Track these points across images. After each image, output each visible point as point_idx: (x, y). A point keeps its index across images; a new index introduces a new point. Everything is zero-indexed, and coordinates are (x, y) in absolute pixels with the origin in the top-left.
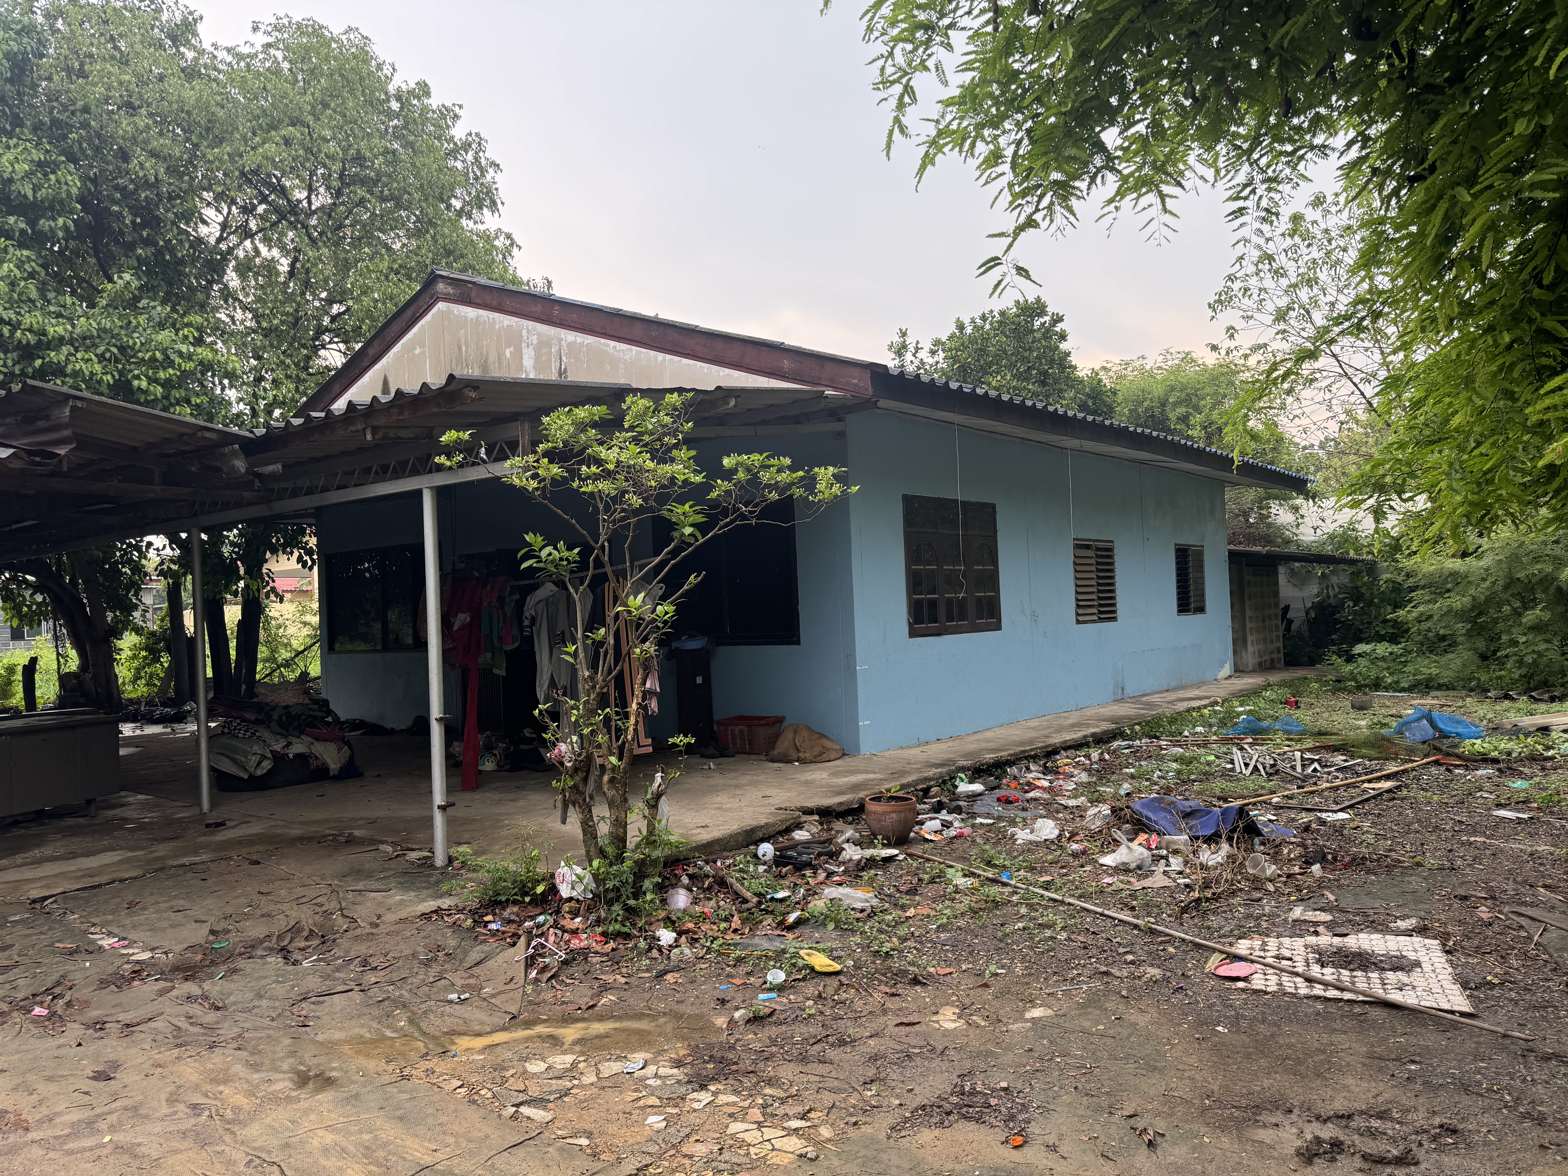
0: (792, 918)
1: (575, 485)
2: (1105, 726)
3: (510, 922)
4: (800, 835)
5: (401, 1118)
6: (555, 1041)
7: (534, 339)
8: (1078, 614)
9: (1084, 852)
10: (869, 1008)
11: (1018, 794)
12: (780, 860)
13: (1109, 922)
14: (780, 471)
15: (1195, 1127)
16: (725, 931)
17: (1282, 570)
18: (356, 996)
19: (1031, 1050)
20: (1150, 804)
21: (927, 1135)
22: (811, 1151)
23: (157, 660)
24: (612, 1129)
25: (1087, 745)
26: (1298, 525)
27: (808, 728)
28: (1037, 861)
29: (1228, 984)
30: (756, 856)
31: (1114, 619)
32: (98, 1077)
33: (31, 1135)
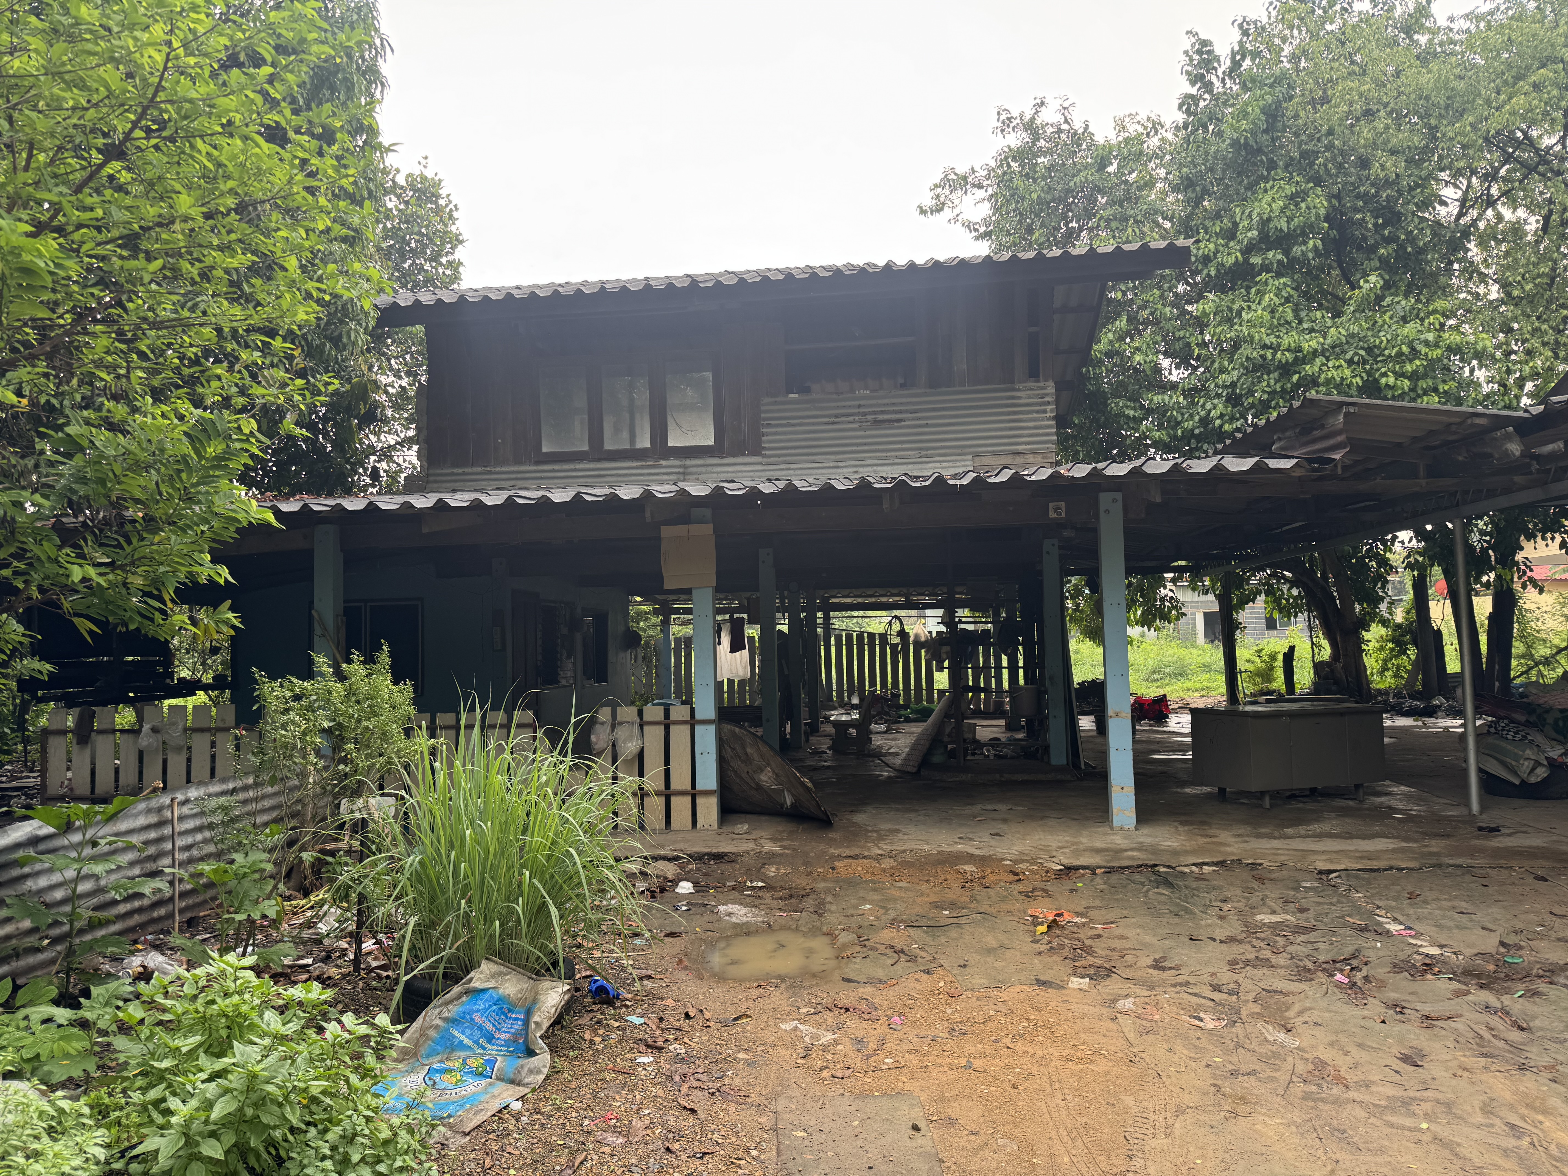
23: (1404, 652)
32: (1406, 1059)
33: (1352, 1094)
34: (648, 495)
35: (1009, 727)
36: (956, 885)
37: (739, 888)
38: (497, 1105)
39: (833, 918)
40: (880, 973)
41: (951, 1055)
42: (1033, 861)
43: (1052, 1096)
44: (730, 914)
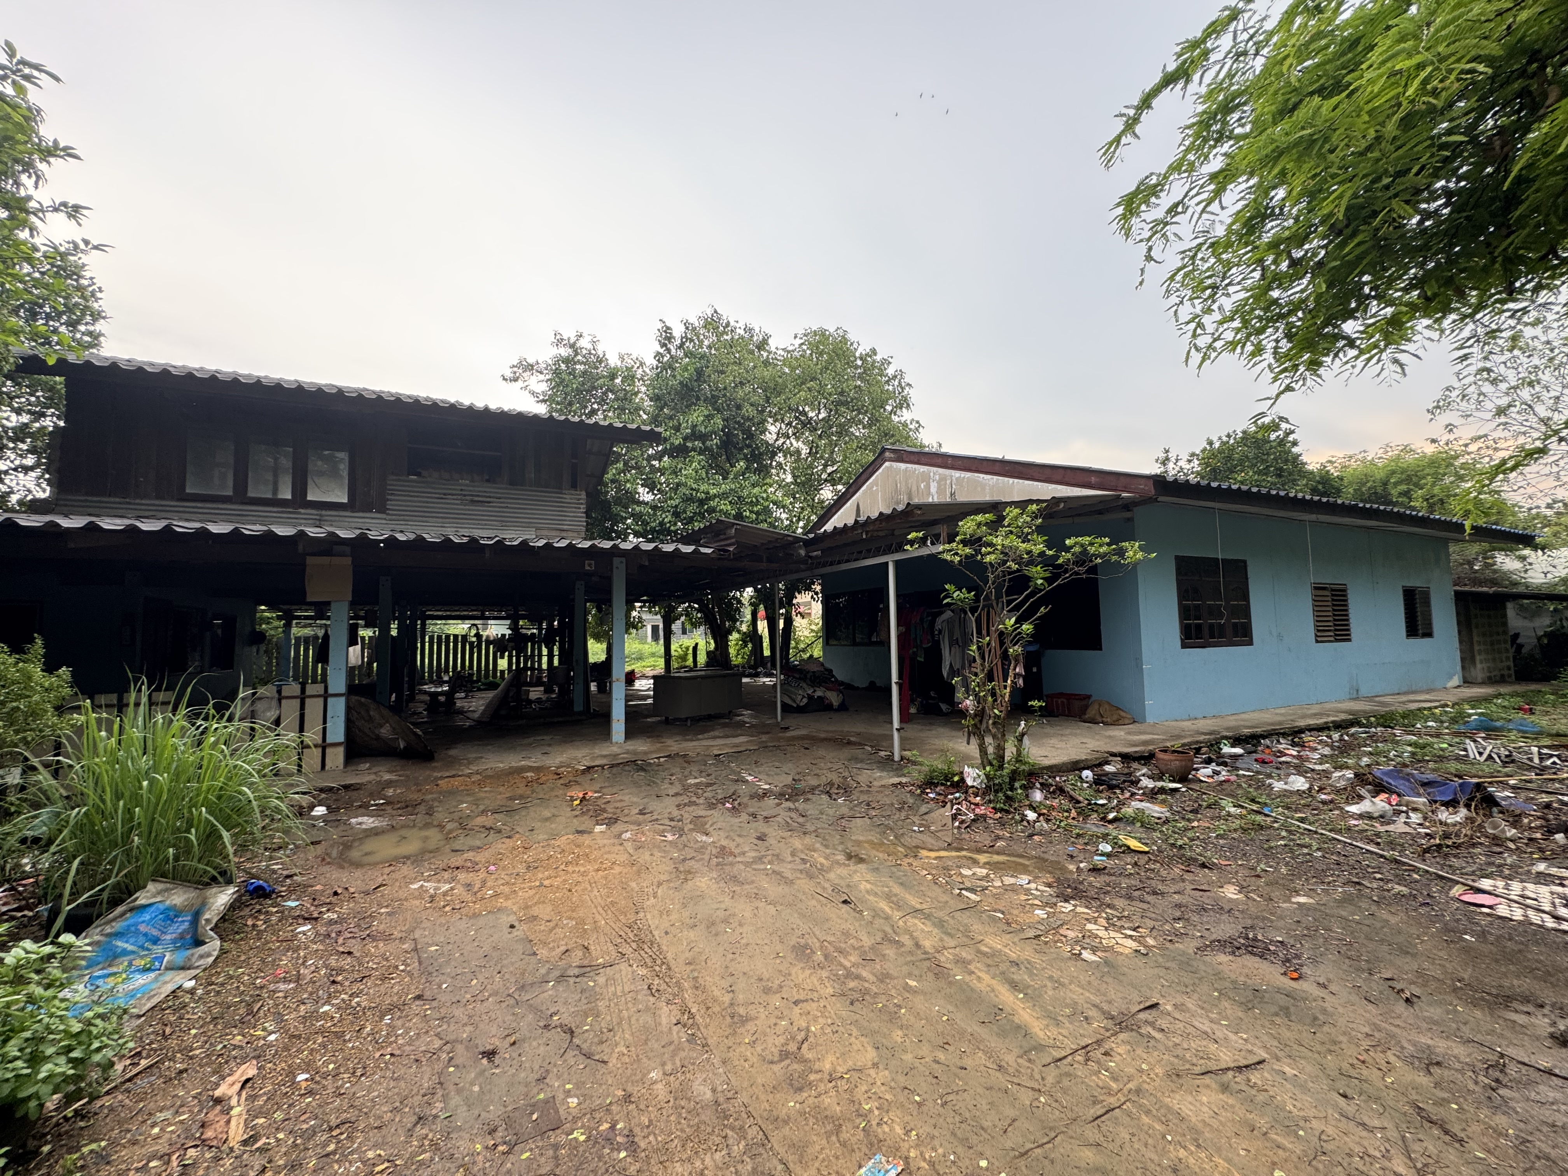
0: (1111, 816)
1: (979, 557)
2: (1343, 716)
3: (940, 794)
4: (1109, 768)
5: (902, 884)
6: (975, 862)
7: (937, 477)
8: (1316, 636)
9: (1332, 801)
10: (1172, 876)
11: (1272, 758)
12: (1098, 781)
13: (1357, 851)
14: (1101, 546)
15: (1448, 998)
16: (1067, 818)
17: (1510, 605)
18: (868, 821)
19: (1299, 922)
20: (1388, 773)
21: (1223, 958)
22: (1143, 951)
23: (746, 646)
24: (1015, 912)
25: (1328, 729)
26: (1526, 571)
27: (1109, 703)
28: (1293, 803)
29: (1472, 908)
30: (1080, 777)
31: (1349, 640)
32: (759, 838)
33: (738, 859)
34: (302, 534)
35: (546, 692)
36: (522, 785)
37: (365, 806)
38: (170, 988)
39: (440, 815)
40: (478, 843)
41: (530, 881)
42: (568, 766)
43: (591, 891)
44: (360, 824)
